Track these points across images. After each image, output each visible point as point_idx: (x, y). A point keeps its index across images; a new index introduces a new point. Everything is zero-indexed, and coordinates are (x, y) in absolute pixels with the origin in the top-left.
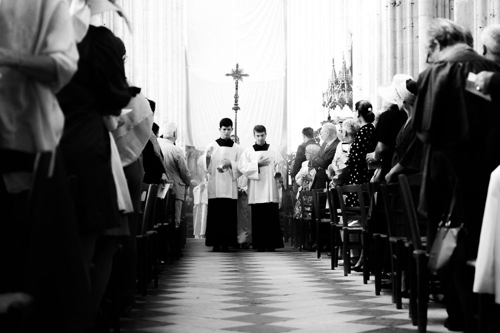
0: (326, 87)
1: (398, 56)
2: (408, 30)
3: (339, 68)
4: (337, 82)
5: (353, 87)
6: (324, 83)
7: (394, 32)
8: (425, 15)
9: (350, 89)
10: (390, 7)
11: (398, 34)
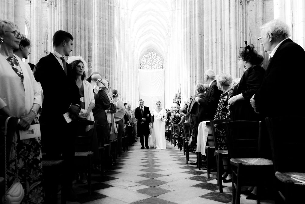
0: (174, 98)
1: (192, 90)
2: (194, 83)
3: (177, 93)
4: (177, 96)
5: (181, 97)
6: (173, 97)
7: (191, 84)
8: (199, 79)
9: (180, 98)
10: (190, 77)
11: (192, 84)
